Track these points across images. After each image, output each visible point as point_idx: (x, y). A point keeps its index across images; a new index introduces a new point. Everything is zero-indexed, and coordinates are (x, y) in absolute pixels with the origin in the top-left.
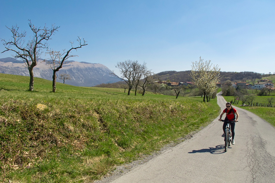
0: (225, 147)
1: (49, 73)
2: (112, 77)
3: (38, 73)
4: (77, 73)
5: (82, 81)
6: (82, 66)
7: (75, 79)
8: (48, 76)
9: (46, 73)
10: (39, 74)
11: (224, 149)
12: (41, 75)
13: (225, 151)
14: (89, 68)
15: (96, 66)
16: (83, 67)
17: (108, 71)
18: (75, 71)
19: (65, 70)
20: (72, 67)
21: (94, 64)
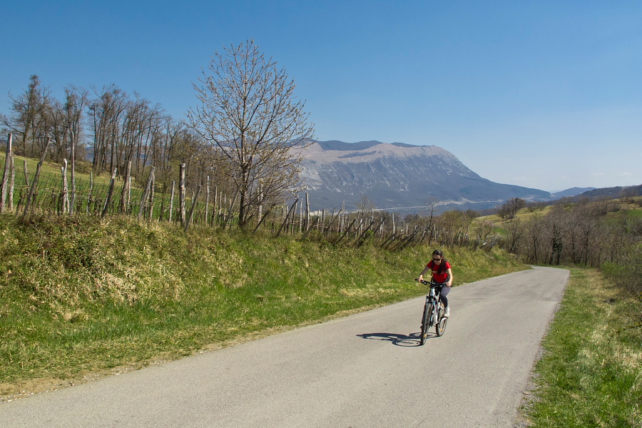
0: (422, 337)
1: (335, 170)
2: (466, 177)
3: (314, 171)
4: (393, 170)
5: (404, 189)
6: (400, 153)
7: (389, 184)
8: (335, 177)
9: (330, 170)
10: (317, 173)
11: (420, 340)
12: (320, 175)
13: (422, 344)
14: (417, 159)
15: (430, 153)
16: (403, 155)
17: (456, 162)
18: (388, 165)
19: (367, 164)
20: (380, 156)
21: (424, 148)
